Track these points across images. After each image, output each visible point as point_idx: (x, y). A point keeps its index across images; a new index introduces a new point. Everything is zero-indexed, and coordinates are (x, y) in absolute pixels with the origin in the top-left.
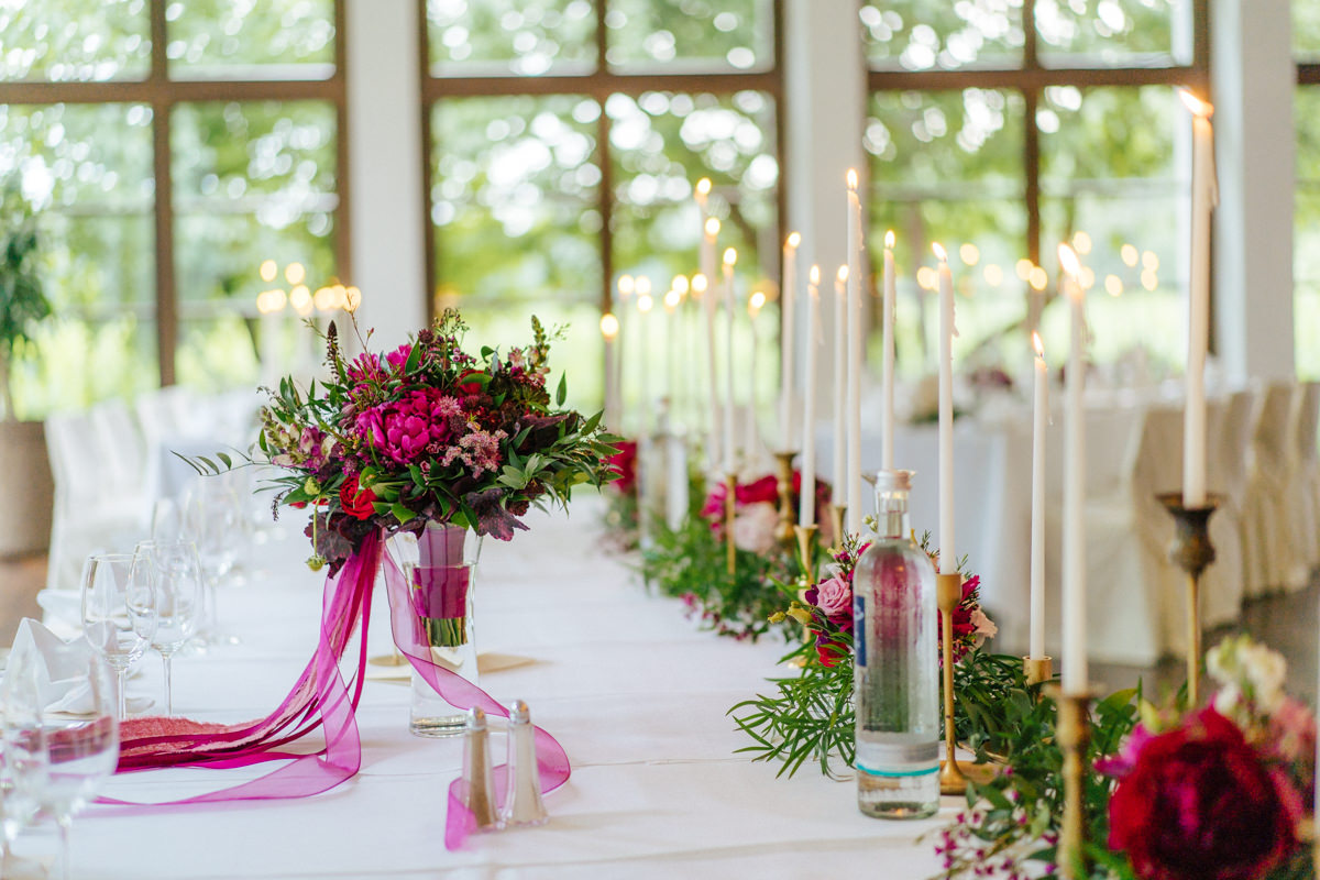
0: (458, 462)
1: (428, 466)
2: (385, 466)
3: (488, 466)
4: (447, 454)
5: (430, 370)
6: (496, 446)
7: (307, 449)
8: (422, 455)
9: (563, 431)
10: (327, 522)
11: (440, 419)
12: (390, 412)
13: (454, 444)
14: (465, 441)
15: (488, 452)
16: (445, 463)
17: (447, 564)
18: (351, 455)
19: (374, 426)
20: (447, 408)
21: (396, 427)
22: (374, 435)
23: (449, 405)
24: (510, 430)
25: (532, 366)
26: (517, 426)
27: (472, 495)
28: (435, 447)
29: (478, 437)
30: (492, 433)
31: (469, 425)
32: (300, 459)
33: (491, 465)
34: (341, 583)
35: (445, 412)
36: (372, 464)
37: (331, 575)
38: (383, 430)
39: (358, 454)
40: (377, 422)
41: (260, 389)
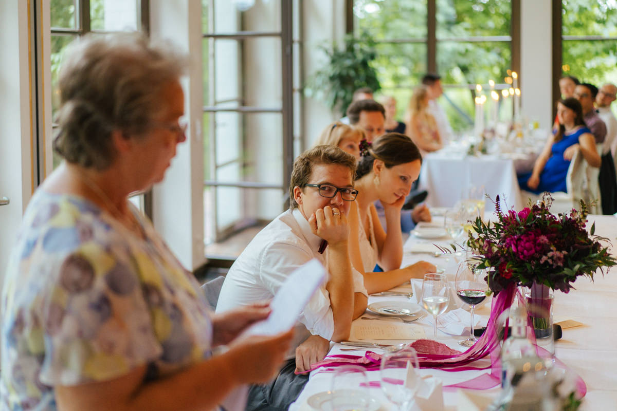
0: (546, 262)
1: (534, 262)
2: (517, 260)
3: (559, 264)
4: (542, 259)
5: (537, 222)
6: (562, 256)
7: (486, 249)
8: (532, 258)
9: (591, 251)
10: (493, 278)
11: (540, 245)
12: (519, 239)
13: (546, 255)
14: (550, 254)
15: (559, 258)
16: (542, 262)
17: (542, 298)
18: (503, 255)
19: (512, 245)
20: (543, 240)
21: (522, 246)
22: (513, 248)
23: (544, 239)
24: (568, 251)
25: (580, 219)
26: (572, 249)
27: (552, 275)
28: (537, 255)
29: (554, 253)
30: (561, 251)
31: (552, 248)
32: (483, 253)
33: (560, 264)
34: (499, 299)
35: (542, 242)
36: (512, 260)
37: (494, 296)
38: (516, 246)
39: (506, 255)
40: (514, 244)
41: (468, 221)
